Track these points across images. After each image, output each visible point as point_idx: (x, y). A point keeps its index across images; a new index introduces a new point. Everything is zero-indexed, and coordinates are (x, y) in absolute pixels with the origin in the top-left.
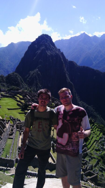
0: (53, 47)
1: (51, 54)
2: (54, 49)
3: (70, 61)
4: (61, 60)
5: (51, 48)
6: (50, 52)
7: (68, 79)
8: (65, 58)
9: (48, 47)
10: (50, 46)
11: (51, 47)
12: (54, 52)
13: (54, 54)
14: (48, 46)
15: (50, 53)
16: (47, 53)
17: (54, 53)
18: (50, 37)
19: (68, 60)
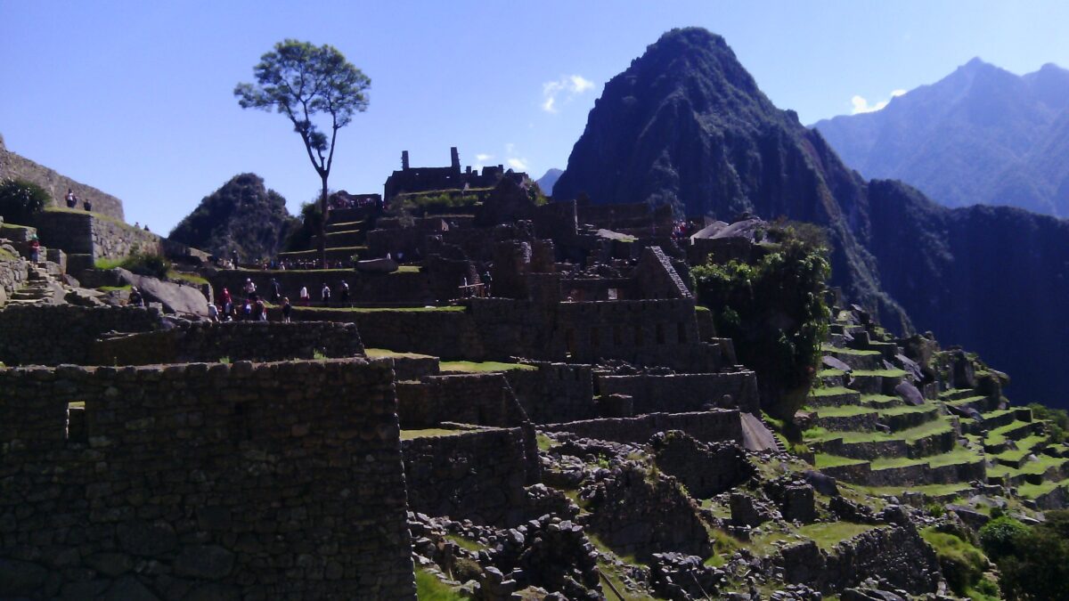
0: (741, 93)
1: (726, 132)
2: (746, 102)
3: (873, 182)
4: (804, 165)
5: (726, 96)
6: (719, 121)
7: (866, 278)
8: (836, 161)
9: (704, 91)
10: (720, 88)
11: (730, 92)
12: (746, 117)
13: (745, 128)
14: (706, 85)
15: (718, 126)
16: (697, 125)
17: (748, 124)
18: (720, 41)
19: (858, 178)
